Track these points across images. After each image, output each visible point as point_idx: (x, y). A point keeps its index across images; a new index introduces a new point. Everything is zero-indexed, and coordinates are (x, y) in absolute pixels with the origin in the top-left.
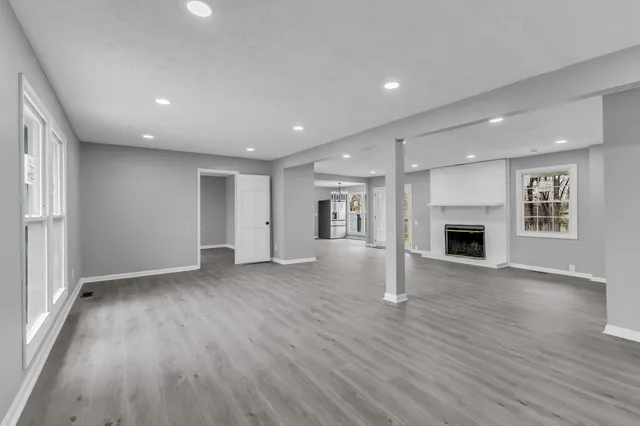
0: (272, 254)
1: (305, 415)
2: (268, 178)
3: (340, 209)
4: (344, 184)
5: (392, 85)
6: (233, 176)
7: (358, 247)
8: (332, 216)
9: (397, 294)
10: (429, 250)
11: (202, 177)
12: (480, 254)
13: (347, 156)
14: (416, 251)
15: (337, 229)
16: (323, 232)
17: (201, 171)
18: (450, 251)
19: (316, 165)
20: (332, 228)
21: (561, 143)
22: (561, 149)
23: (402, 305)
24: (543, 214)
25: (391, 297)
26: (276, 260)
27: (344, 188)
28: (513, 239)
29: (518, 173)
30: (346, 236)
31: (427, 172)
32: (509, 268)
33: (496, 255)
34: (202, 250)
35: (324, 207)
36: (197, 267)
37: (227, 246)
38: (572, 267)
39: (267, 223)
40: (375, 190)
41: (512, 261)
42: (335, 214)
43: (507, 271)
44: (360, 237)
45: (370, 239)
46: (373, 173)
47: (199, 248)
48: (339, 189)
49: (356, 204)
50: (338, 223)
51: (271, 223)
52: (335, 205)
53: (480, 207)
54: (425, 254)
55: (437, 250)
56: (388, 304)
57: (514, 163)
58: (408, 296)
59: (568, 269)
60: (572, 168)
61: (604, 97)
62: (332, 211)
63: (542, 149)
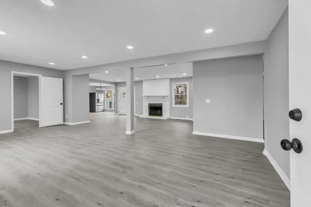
0: (64, 120)
1: (100, 173)
2: (62, 80)
3: (101, 97)
4: (103, 85)
5: (130, 47)
6: (38, 77)
7: (110, 115)
8: (96, 101)
9: (131, 130)
10: (142, 114)
11: (14, 76)
12: (161, 115)
13: (107, 72)
14: (137, 115)
15: (99, 107)
16: (92, 109)
17: (13, 73)
18: (150, 114)
19: (90, 75)
20: (96, 107)
21: (185, 75)
22: (185, 77)
23: (133, 135)
24: (180, 99)
25: (129, 132)
26: (66, 123)
27: (103, 87)
28: (171, 108)
29: (173, 84)
30: (104, 111)
31: (141, 81)
32: (170, 119)
33: (166, 114)
34: (14, 121)
35: (92, 96)
36: (12, 130)
37: (28, 118)
38: (187, 117)
39: (61, 104)
40: (119, 88)
41: (171, 116)
42: (98, 100)
43: (169, 120)
44: (112, 111)
45: (116, 111)
46: (118, 80)
47: (13, 120)
48: (101, 87)
49: (109, 95)
50: (99, 104)
51: (64, 104)
52: (98, 95)
53: (161, 96)
54: (141, 116)
55: (145, 114)
56: (127, 135)
57: (172, 80)
58: (135, 131)
59: (186, 117)
60: (187, 83)
61: (193, 63)
62: (96, 98)
63: (180, 76)
